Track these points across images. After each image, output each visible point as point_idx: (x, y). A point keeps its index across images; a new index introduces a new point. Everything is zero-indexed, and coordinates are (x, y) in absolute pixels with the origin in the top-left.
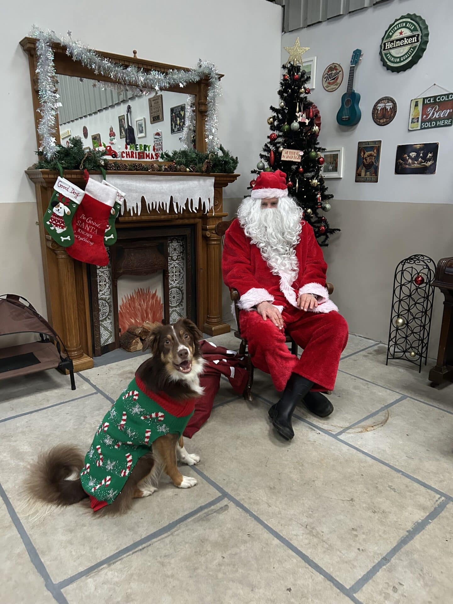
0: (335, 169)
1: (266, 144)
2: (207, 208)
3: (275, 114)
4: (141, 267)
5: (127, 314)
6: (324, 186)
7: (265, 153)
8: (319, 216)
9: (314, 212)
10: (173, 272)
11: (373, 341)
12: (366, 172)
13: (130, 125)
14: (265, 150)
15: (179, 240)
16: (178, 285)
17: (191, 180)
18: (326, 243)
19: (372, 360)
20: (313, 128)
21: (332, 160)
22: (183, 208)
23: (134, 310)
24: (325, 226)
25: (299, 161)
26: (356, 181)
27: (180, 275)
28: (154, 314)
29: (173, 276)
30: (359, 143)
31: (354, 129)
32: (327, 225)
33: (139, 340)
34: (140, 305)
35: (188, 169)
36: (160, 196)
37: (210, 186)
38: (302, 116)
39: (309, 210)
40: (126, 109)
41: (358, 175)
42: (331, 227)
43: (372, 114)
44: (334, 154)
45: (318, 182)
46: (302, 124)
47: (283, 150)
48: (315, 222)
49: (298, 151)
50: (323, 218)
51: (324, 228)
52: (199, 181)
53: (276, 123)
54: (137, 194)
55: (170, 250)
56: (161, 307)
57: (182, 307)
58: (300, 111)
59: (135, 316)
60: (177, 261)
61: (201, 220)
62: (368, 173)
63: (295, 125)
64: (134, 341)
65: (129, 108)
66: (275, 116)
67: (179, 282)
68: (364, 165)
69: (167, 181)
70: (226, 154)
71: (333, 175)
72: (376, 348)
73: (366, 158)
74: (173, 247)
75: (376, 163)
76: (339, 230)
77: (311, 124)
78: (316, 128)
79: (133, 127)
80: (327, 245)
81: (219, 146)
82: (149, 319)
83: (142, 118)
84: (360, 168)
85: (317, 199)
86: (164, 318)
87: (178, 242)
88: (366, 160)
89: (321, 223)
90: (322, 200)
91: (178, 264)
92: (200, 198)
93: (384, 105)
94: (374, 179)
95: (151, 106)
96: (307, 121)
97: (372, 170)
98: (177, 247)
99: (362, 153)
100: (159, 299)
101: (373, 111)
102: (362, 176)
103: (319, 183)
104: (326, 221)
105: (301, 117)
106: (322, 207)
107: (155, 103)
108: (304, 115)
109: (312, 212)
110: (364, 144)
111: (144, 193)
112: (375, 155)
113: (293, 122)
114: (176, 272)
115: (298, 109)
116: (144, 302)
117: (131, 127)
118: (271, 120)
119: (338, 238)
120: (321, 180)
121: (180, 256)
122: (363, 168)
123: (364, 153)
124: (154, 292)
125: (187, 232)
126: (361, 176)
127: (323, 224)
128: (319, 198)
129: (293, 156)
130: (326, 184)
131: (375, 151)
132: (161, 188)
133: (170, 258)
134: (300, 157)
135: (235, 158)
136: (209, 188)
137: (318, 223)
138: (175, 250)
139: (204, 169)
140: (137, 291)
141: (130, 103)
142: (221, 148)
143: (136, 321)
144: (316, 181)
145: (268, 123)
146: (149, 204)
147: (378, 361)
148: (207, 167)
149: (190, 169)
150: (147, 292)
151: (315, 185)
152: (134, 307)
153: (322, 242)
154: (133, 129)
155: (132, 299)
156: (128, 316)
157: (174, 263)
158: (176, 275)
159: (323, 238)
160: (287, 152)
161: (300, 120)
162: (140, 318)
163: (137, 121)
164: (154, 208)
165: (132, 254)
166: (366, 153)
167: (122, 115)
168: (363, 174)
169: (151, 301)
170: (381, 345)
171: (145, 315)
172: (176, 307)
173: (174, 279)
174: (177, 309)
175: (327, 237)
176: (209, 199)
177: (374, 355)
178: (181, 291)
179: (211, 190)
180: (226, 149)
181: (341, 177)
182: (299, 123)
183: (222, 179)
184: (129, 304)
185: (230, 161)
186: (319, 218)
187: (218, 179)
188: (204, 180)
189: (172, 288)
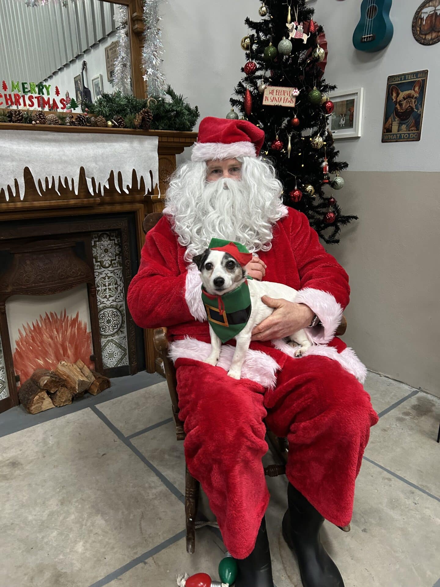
0: (350, 123)
1: (240, 82)
2: (148, 187)
3: (254, 32)
4: (42, 282)
5: (30, 353)
6: (334, 149)
7: (240, 98)
8: (324, 196)
9: (318, 190)
10: (105, 285)
11: (406, 387)
12: (400, 124)
13: (86, 86)
14: (238, 92)
15: (113, 236)
16: (114, 303)
17: (116, 141)
18: (336, 238)
19: (411, 429)
20: (316, 52)
21: (345, 110)
22: (105, 186)
23: (42, 345)
24: (334, 212)
25: (292, 105)
26: (383, 141)
27: (116, 288)
28: (76, 349)
29: (105, 290)
30: (390, 78)
31: (382, 56)
32: (337, 210)
33: (46, 395)
34: (51, 337)
35: (110, 123)
36: (60, 167)
37: (152, 151)
38: (296, 29)
39: (310, 188)
40: (81, 67)
41: (387, 130)
42: (343, 213)
43: (413, 26)
44: (347, 101)
45: (324, 141)
46: (297, 42)
47: (266, 88)
48: (320, 206)
49: (291, 89)
50: (332, 200)
51: (332, 215)
52: (131, 142)
53: (254, 47)
54: (14, 163)
55: (97, 252)
56: (88, 337)
57: (123, 335)
58: (293, 20)
59: (45, 354)
60: (110, 269)
61: (142, 205)
62: (404, 127)
63: (286, 44)
64: (37, 397)
65: (85, 64)
66: (253, 35)
67: (116, 299)
68: (398, 114)
69: (71, 141)
70: (178, 101)
71: (347, 133)
72: (413, 401)
73: (400, 101)
74: (102, 247)
75: (418, 109)
76: (356, 218)
77: (312, 44)
78: (320, 51)
79: (90, 89)
80: (337, 241)
81: (166, 88)
82: (68, 357)
83: (98, 75)
84: (390, 120)
85: (322, 169)
86: (93, 353)
87: (110, 240)
88: (401, 105)
89: (329, 207)
90: (330, 171)
91: (112, 272)
92: (134, 171)
93: (433, 8)
94: (414, 136)
95: (108, 58)
96: (305, 38)
97: (411, 120)
98: (110, 246)
99: (394, 95)
100: (83, 326)
101: (413, 22)
102: (393, 133)
103: (325, 143)
104: (335, 205)
105: (294, 31)
106: (329, 183)
107: (112, 53)
108: (300, 27)
109: (313, 191)
110: (397, 79)
111: (29, 162)
112: (416, 95)
113: (281, 39)
114: (109, 285)
115: (289, 17)
116: (57, 332)
117: (88, 89)
118: (248, 41)
119: (353, 230)
120: (329, 139)
121: (115, 260)
122: (394, 118)
123: (398, 95)
124: (74, 316)
125: (122, 224)
126: (391, 132)
127: (331, 209)
128: (326, 168)
129: (283, 97)
130: (337, 146)
131: (417, 89)
132: (61, 153)
133: (99, 264)
134: (294, 100)
135: (192, 107)
136: (150, 154)
137: (323, 208)
138: (106, 251)
139: (137, 121)
140: (44, 316)
141: (86, 58)
142: (170, 92)
143: (45, 361)
144: (321, 139)
145: (243, 46)
146: (40, 182)
147: (422, 432)
148: (143, 119)
149: (112, 122)
150: (61, 317)
151: (319, 147)
152: (42, 342)
153: (330, 237)
154: (90, 91)
155: (37, 329)
156: (31, 356)
157: (106, 272)
158: (110, 289)
159: (331, 229)
160: (273, 91)
161: (292, 35)
162: (53, 357)
163: (93, 80)
164: (50, 187)
165: (28, 262)
166: (401, 93)
167: (78, 75)
168: (395, 128)
169: (69, 331)
170: (421, 394)
171: (61, 352)
172: (112, 335)
173: (108, 295)
174: (115, 338)
175: (337, 229)
176: (151, 172)
177: (414, 418)
178: (120, 312)
179: (154, 157)
180: (177, 93)
181: (359, 136)
182: (292, 40)
183: (171, 140)
184: (33, 337)
185: (184, 111)
186: (325, 199)
187: (165, 139)
188: (141, 142)
189: (105, 308)
